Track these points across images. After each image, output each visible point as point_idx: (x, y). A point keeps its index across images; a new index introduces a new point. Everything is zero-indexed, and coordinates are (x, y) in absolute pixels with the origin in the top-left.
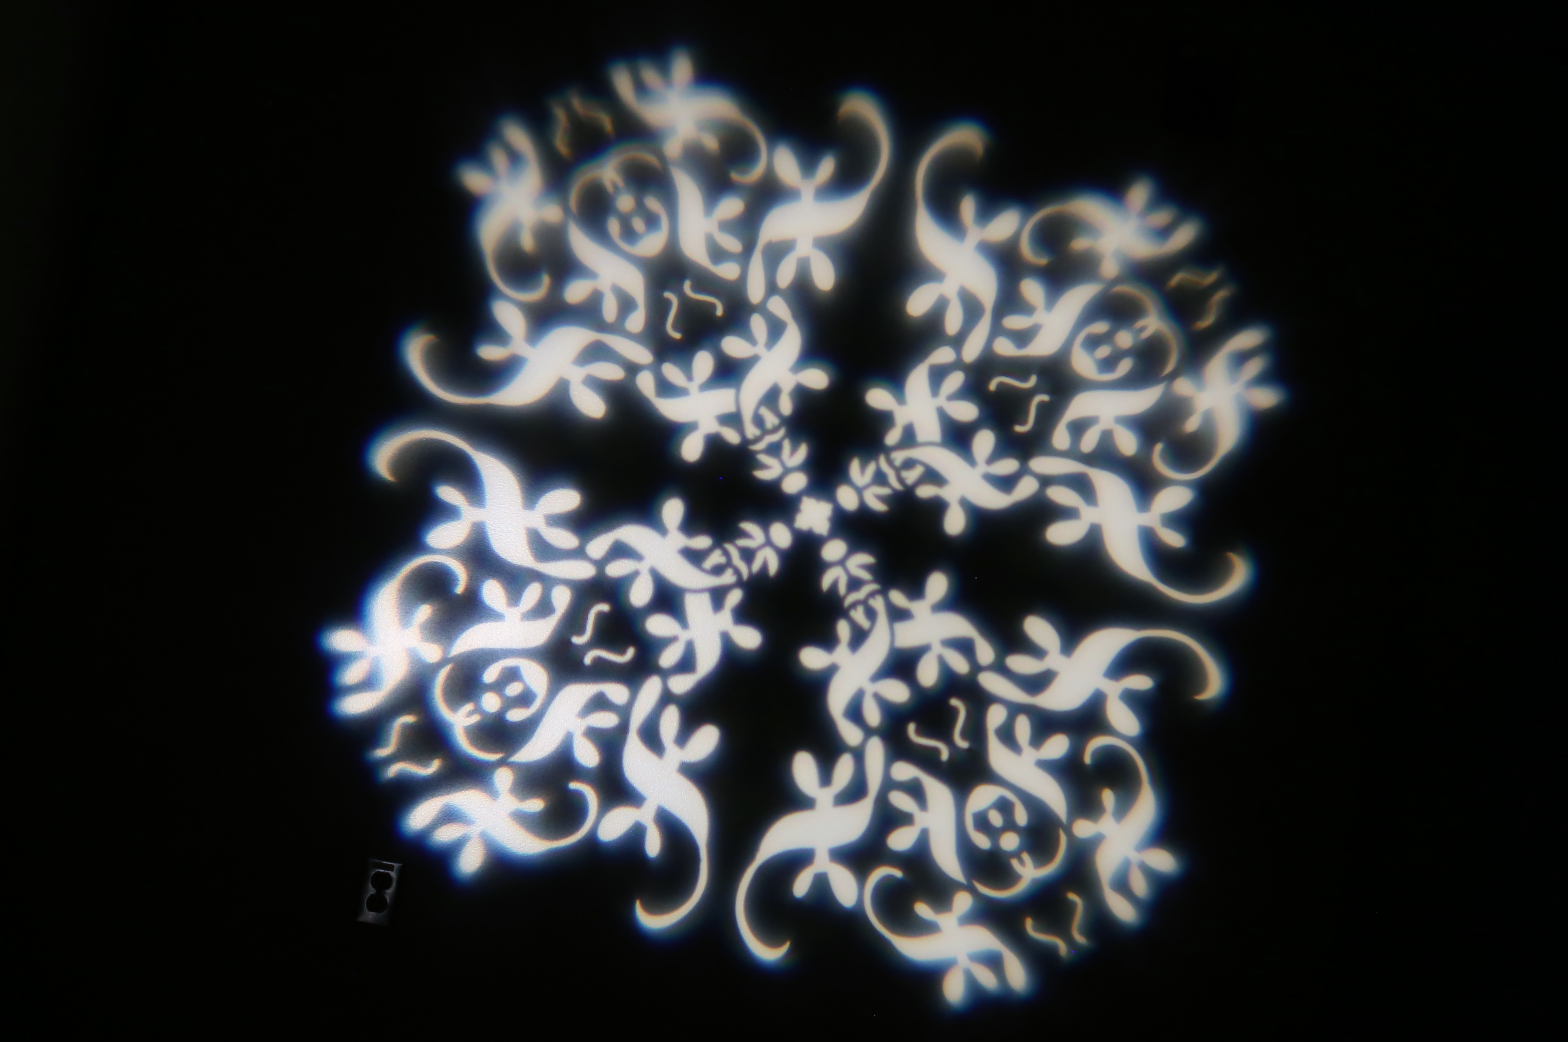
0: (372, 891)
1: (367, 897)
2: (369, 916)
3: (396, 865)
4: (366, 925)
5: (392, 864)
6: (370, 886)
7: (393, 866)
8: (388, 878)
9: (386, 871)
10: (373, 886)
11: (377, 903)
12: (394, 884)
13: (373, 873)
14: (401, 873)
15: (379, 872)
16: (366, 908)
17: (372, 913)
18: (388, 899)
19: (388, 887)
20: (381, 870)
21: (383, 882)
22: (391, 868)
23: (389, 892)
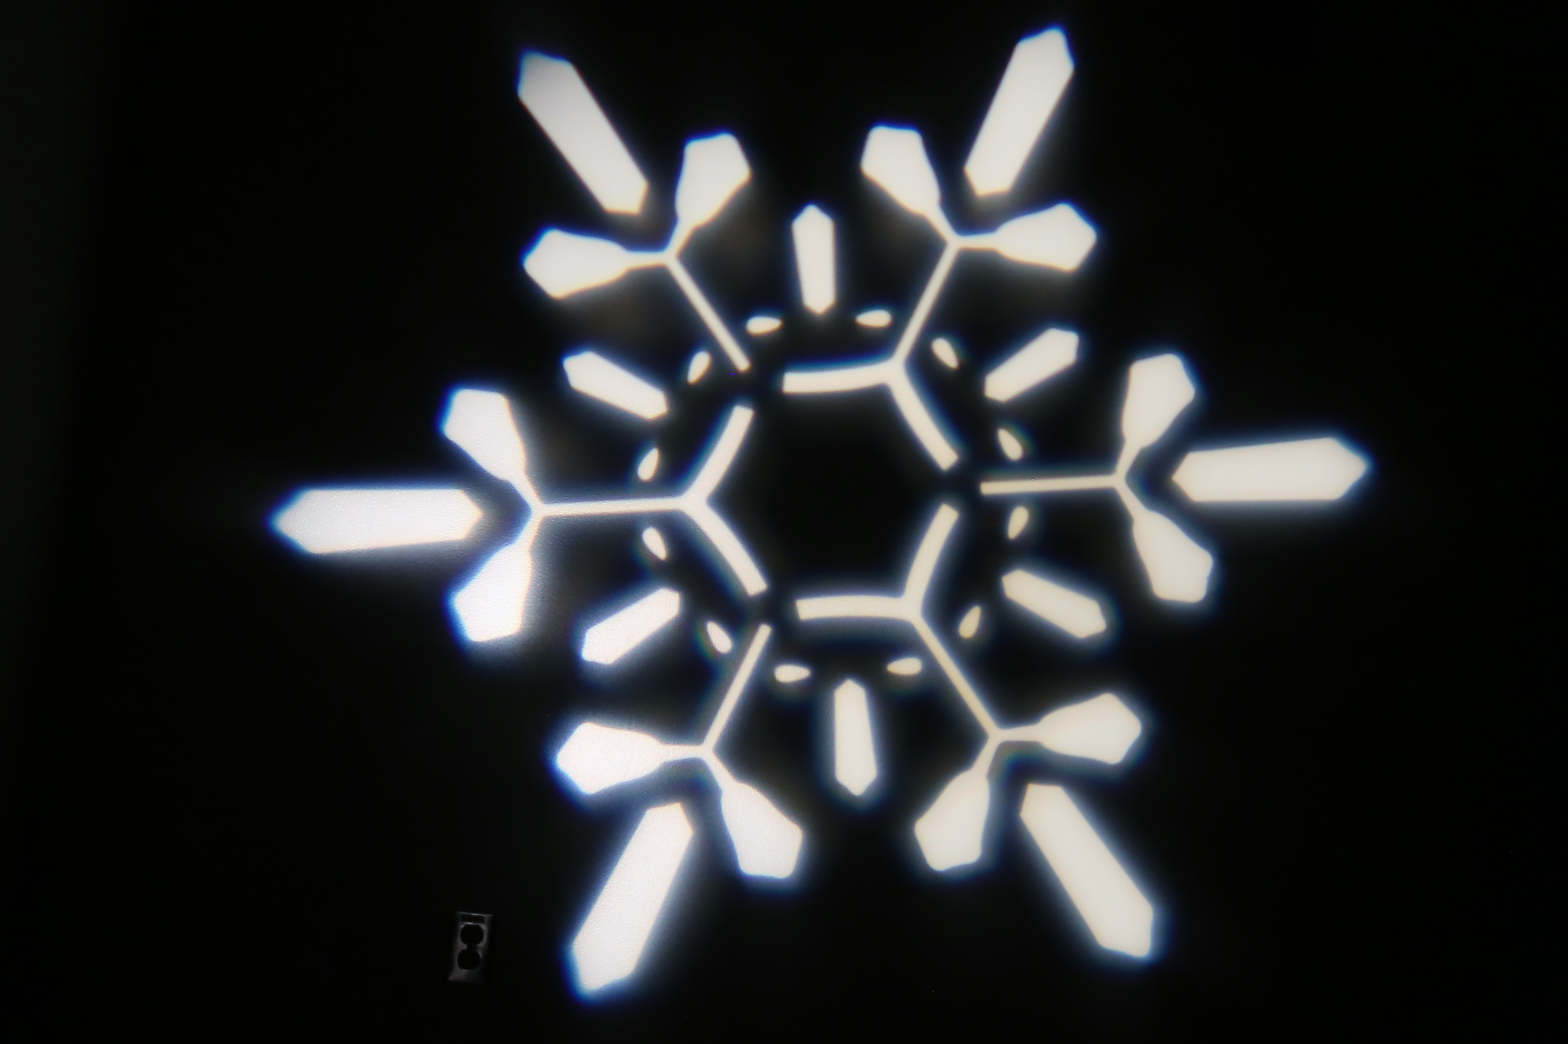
0: (461, 946)
1: (457, 954)
2: (459, 973)
3: (486, 916)
4: (457, 983)
5: (483, 915)
6: (460, 940)
7: (483, 917)
8: (480, 932)
9: (476, 924)
10: (464, 941)
11: (468, 959)
12: (485, 937)
13: (462, 926)
14: (493, 925)
15: (467, 927)
16: (456, 966)
17: (464, 970)
18: (480, 954)
19: (480, 939)
20: (470, 923)
21: (472, 935)
22: (481, 920)
23: (482, 945)
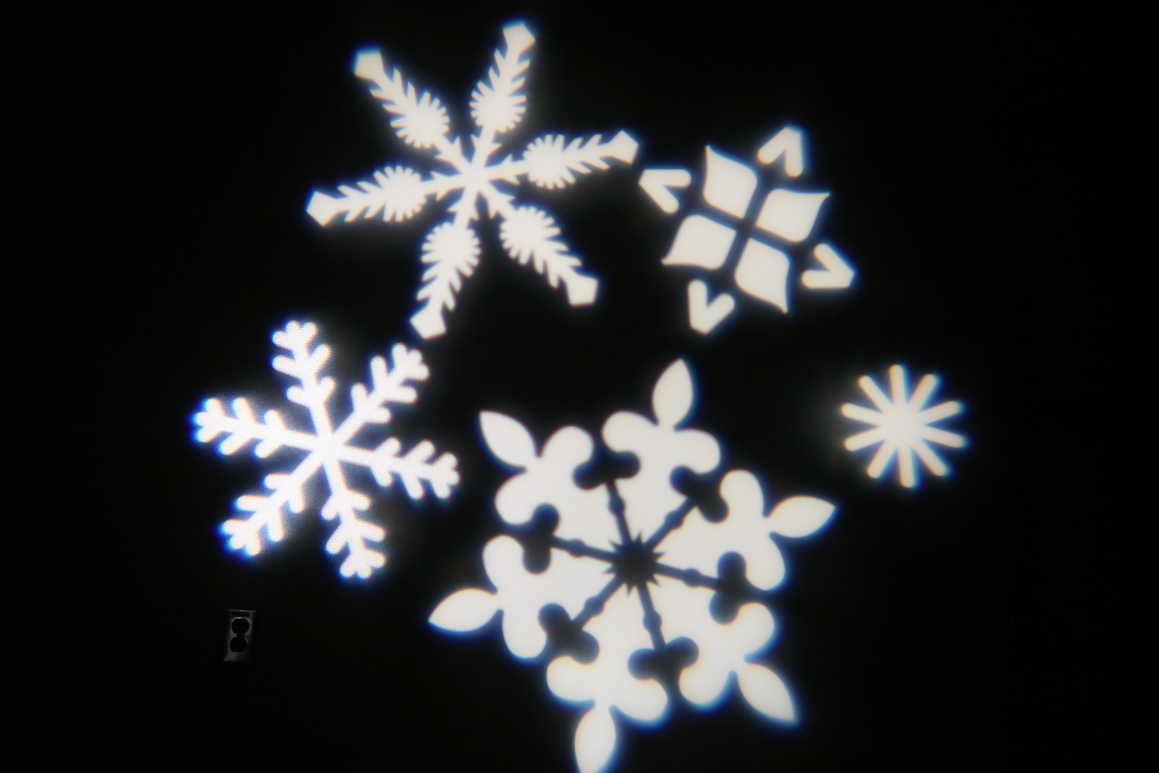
0: (233, 635)
1: (229, 643)
2: (231, 656)
3: (251, 612)
4: (230, 663)
5: (248, 611)
6: (231, 630)
7: (248, 613)
8: (246, 623)
9: (244, 618)
10: (234, 631)
11: (237, 645)
12: (251, 627)
13: (233, 620)
15: (237, 620)
16: (229, 650)
17: (235, 653)
18: (247, 640)
19: (247, 628)
20: (239, 617)
21: (240, 627)
22: (247, 615)
23: (248, 633)
